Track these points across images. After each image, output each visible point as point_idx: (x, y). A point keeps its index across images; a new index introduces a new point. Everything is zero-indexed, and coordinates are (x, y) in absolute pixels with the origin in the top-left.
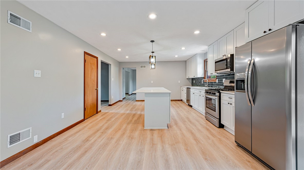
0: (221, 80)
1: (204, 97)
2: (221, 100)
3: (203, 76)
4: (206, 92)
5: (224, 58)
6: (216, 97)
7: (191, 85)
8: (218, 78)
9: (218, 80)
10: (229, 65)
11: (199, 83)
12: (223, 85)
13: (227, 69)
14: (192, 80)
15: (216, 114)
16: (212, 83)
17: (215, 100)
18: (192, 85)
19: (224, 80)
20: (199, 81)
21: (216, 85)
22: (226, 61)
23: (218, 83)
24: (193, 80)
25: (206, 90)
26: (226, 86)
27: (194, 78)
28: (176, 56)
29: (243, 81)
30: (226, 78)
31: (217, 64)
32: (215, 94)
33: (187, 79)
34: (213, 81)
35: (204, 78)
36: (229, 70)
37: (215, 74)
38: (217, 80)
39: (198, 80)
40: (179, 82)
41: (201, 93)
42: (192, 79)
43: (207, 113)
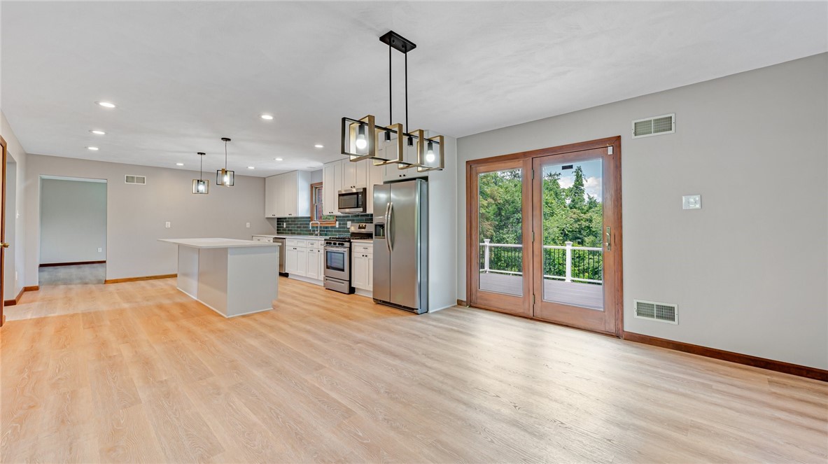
0: (343, 224)
1: (322, 251)
2: (352, 253)
3: (309, 216)
4: (327, 243)
5: (354, 191)
6: (346, 250)
7: (276, 232)
8: (339, 221)
9: (340, 224)
10: (360, 203)
11: (298, 227)
12: (349, 232)
13: (357, 207)
14: (278, 221)
15: (345, 275)
16: (326, 228)
17: (343, 254)
18: (278, 233)
19: (349, 224)
20: (297, 224)
21: (335, 231)
22: (356, 196)
23: (339, 228)
24: (283, 222)
25: (325, 240)
26: (353, 233)
27: (285, 218)
28: (251, 168)
29: (382, 226)
30: (353, 221)
31: (341, 197)
32: (343, 244)
33: (268, 218)
34: (330, 225)
35: (310, 219)
36: (361, 209)
37: (337, 213)
38: (337, 222)
39: (295, 221)
40: (248, 225)
41: (315, 246)
42: (278, 219)
43: (327, 277)
